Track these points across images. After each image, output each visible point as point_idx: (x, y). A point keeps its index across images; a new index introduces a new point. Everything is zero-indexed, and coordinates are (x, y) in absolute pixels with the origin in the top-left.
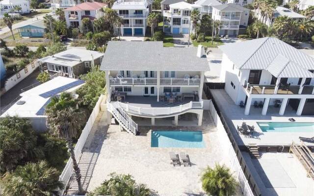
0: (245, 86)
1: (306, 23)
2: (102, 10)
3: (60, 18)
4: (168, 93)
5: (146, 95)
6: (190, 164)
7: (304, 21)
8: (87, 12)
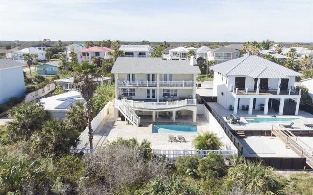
0: (232, 91)
1: (289, 62)
2: (110, 53)
3: (73, 60)
4: (166, 97)
5: (148, 99)
6: (186, 142)
7: (288, 60)
8: (97, 54)
